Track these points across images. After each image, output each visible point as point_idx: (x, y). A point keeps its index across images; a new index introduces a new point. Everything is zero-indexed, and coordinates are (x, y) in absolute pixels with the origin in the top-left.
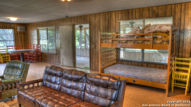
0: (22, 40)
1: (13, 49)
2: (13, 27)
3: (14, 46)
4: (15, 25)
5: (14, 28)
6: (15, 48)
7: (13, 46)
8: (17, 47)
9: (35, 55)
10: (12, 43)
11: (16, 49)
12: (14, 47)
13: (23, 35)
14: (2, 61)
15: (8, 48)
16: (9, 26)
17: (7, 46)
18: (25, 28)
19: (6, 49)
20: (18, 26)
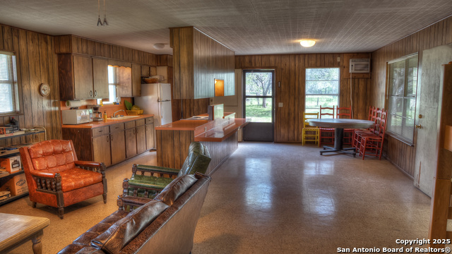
0: (358, 94)
1: (333, 115)
2: (339, 62)
3: (337, 109)
4: (345, 58)
5: (341, 64)
6: (337, 114)
7: (333, 109)
8: (343, 111)
10: (335, 102)
11: (341, 115)
12: (335, 110)
13: (362, 84)
14: (303, 140)
15: (323, 111)
16: (331, 59)
17: (321, 108)
18: (369, 63)
19: (317, 114)
20: (351, 60)
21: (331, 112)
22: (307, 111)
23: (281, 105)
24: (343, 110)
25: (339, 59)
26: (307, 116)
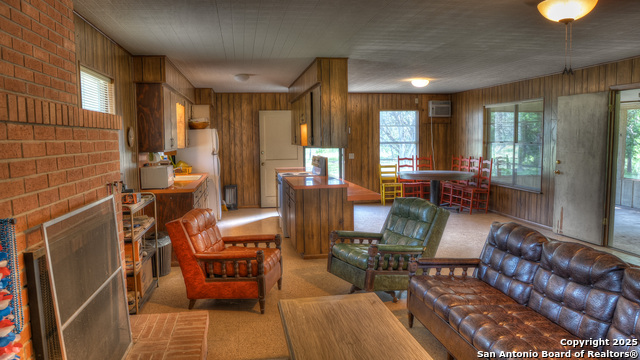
1: (412, 166)
2: (417, 105)
3: (417, 159)
4: (424, 100)
5: (419, 106)
6: (417, 166)
7: (413, 159)
8: (423, 162)
9: (471, 191)
10: (412, 151)
11: (421, 167)
12: (415, 161)
13: (441, 129)
14: (383, 199)
15: (402, 163)
16: (409, 101)
17: (399, 159)
18: (450, 106)
19: (395, 166)
20: (431, 102)
21: (409, 163)
22: (382, 163)
23: (352, 156)
24: (423, 160)
25: (417, 101)
26: (383, 170)
